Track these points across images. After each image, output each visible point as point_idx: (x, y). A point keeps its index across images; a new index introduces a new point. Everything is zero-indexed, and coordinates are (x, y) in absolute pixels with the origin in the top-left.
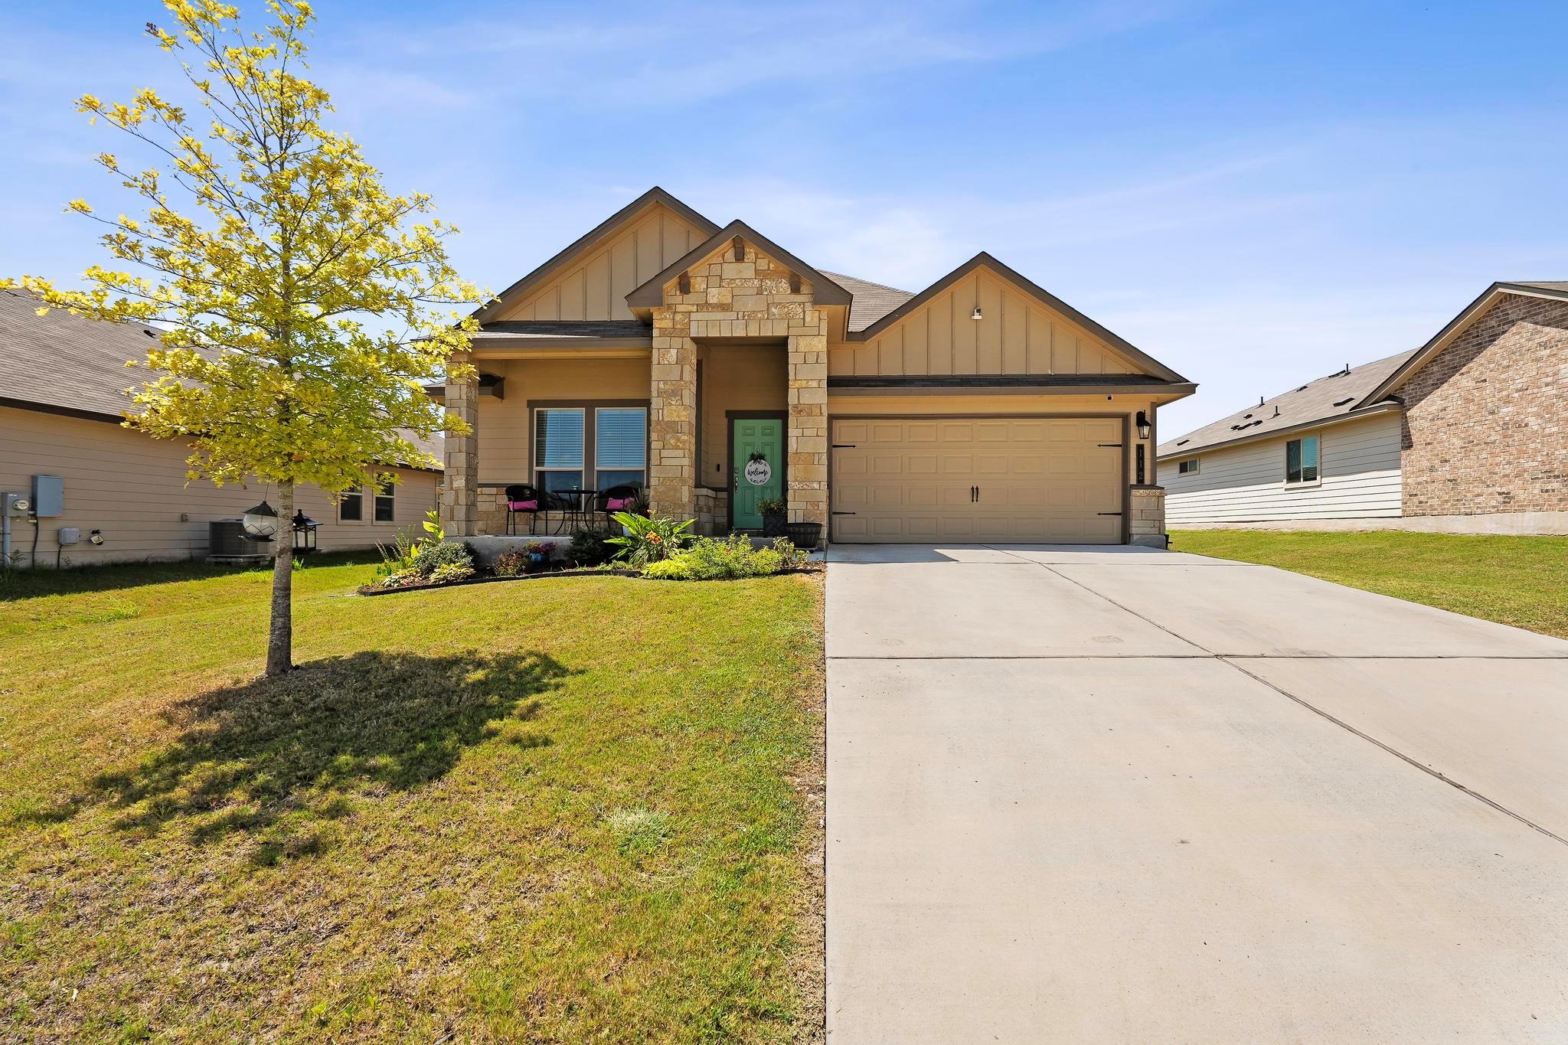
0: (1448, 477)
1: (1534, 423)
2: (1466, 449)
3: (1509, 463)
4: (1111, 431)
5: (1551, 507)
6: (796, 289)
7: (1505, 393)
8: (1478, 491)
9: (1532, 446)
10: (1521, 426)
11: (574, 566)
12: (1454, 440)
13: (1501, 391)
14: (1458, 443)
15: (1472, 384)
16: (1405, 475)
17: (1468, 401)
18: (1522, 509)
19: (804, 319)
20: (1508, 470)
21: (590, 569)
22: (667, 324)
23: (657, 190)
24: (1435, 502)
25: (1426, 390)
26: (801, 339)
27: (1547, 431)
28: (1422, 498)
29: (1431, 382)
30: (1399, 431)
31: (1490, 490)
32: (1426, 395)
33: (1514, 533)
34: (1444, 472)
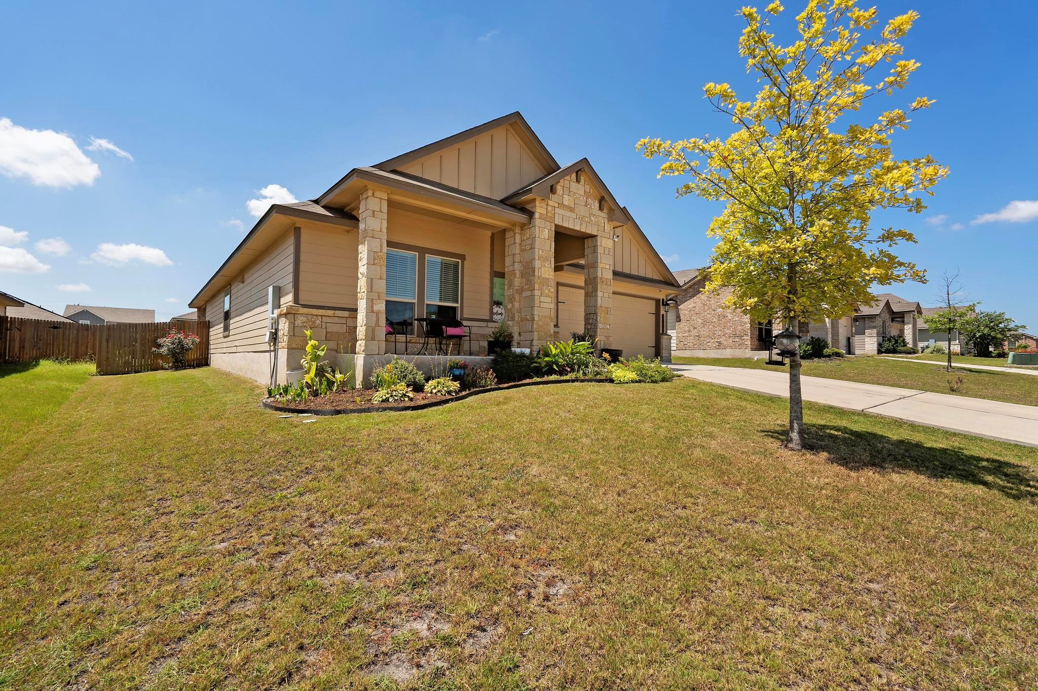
0: (696, 334)
1: (730, 316)
2: (704, 325)
3: (720, 330)
4: (651, 306)
5: (736, 348)
6: (601, 209)
7: (719, 303)
8: (708, 340)
9: (729, 324)
10: (724, 317)
11: (531, 377)
12: (699, 320)
13: (717, 302)
14: (700, 321)
15: (706, 298)
16: (677, 332)
17: (704, 305)
18: (725, 348)
19: (604, 227)
20: (720, 333)
21: (539, 380)
22: (543, 211)
23: (518, 114)
24: (691, 344)
25: (687, 299)
26: (603, 239)
27: (734, 319)
28: (685, 343)
29: (689, 295)
30: (675, 314)
31: (713, 340)
32: (687, 301)
33: (722, 357)
34: (695, 332)
